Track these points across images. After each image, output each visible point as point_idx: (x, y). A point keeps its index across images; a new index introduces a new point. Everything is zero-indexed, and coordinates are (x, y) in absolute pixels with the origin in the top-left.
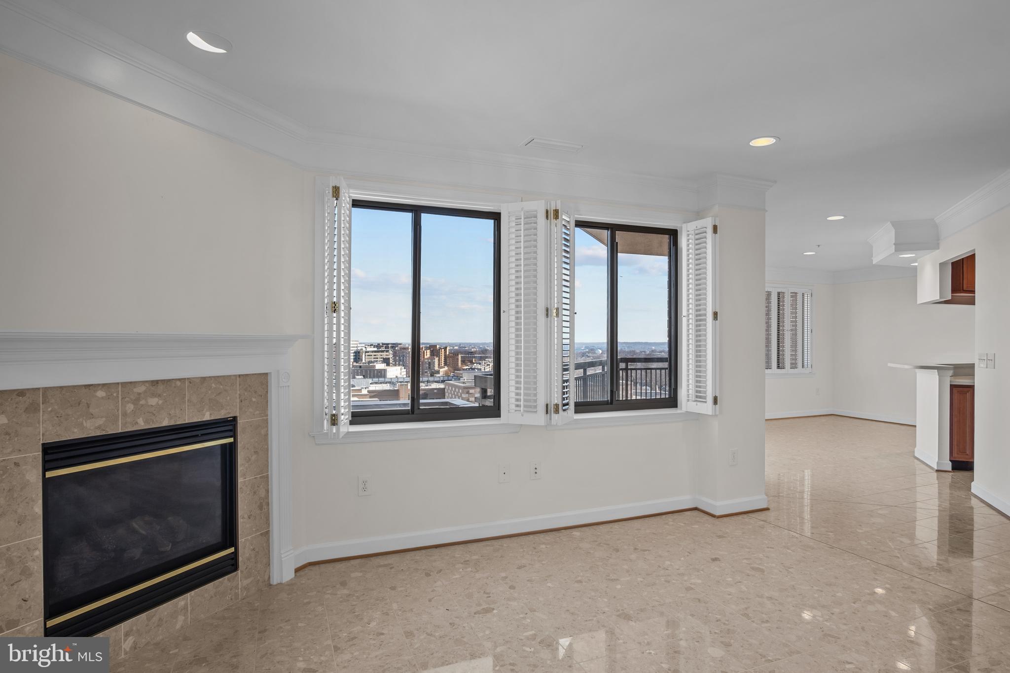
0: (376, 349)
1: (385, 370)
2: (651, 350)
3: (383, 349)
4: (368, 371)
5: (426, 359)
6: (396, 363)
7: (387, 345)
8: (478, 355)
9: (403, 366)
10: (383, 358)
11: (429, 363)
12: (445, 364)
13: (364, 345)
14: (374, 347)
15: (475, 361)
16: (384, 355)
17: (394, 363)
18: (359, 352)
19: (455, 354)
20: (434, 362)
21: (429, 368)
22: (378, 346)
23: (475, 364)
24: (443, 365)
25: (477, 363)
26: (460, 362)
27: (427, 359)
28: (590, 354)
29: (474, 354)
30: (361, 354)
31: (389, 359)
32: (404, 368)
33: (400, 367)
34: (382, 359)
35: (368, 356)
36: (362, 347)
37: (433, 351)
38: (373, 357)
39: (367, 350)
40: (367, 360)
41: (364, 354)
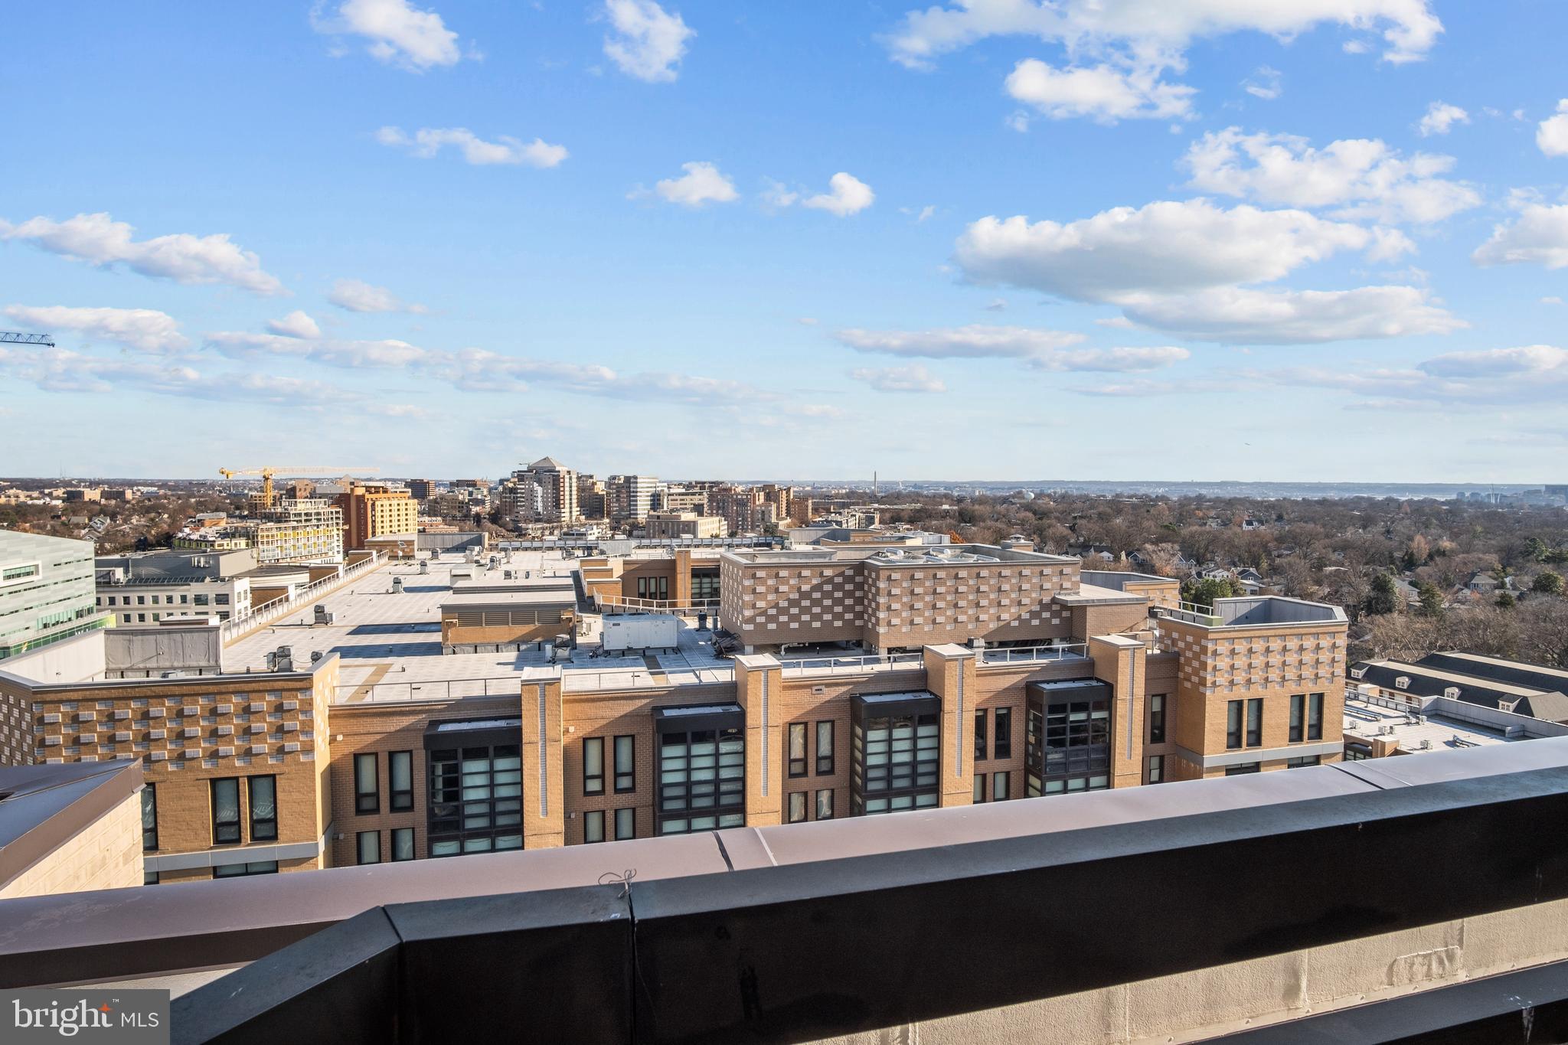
0: (684, 491)
1: (695, 523)
2: (1114, 494)
3: (697, 490)
4: (670, 524)
5: (758, 506)
6: (712, 512)
7: (702, 485)
8: (839, 500)
9: (724, 516)
10: (694, 505)
11: (763, 512)
12: (788, 514)
13: (666, 484)
14: (684, 487)
15: (834, 509)
16: (696, 499)
17: (710, 512)
18: (659, 495)
19: (803, 499)
20: (770, 511)
21: (763, 519)
22: (689, 486)
23: (833, 515)
24: (784, 515)
25: (836, 513)
26: (810, 511)
27: (760, 506)
28: (1016, 500)
29: (832, 499)
30: (661, 498)
31: (703, 505)
32: (725, 520)
33: (718, 518)
34: (692, 506)
35: (672, 500)
36: (662, 487)
37: (769, 493)
38: (679, 502)
39: (672, 491)
40: (670, 507)
41: (666, 497)
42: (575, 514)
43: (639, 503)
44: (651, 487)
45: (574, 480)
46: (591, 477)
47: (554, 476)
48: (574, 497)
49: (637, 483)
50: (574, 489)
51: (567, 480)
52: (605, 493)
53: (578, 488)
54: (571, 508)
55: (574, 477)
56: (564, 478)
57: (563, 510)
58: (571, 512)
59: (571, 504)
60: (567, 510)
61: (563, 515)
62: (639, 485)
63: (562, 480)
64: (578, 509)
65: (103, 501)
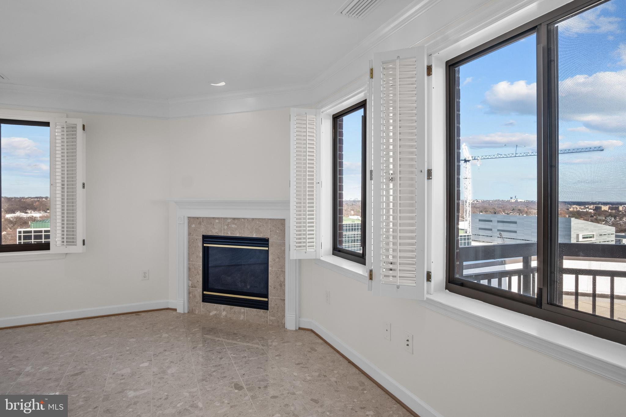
65: (610, 211)
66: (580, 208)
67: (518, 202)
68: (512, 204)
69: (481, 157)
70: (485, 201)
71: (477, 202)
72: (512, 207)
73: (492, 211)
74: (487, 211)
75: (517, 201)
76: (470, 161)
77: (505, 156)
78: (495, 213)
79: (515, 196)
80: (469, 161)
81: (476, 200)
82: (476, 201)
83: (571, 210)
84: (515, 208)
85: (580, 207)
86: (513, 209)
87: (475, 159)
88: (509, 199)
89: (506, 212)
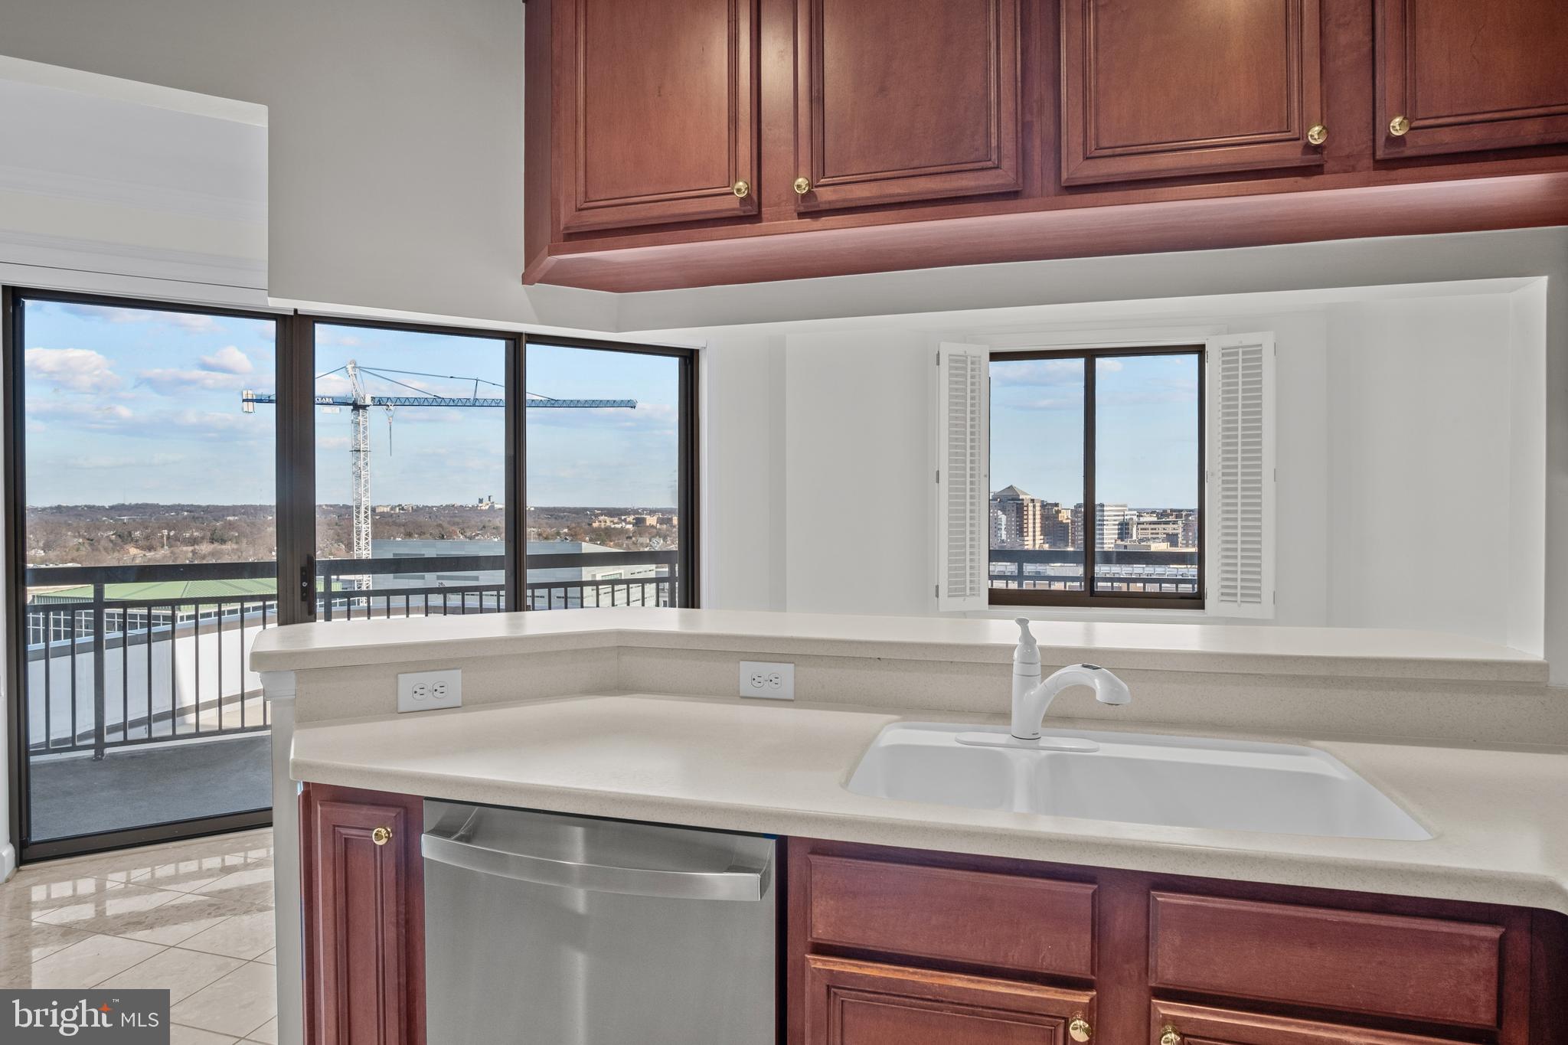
0: (1155, 519)
3: (1171, 518)
6: (1187, 542)
7: (1176, 513)
10: (1168, 534)
14: (1157, 516)
16: (1170, 529)
17: (1184, 542)
18: (1127, 524)
22: (1164, 514)
30: (1130, 527)
31: (1177, 534)
34: (1165, 536)
35: (1142, 529)
36: (1131, 515)
38: (1150, 531)
39: (1142, 519)
40: (1140, 536)
41: (1135, 526)
42: (1038, 542)
43: (1105, 531)
44: (1118, 516)
45: (1038, 508)
46: (1057, 505)
47: (1017, 504)
48: (1038, 525)
49: (1103, 511)
50: (1038, 517)
51: (1031, 508)
52: (1069, 521)
53: (1042, 515)
54: (1034, 536)
55: (1038, 505)
56: (1027, 506)
57: (1026, 538)
58: (1034, 540)
59: (1034, 532)
60: (1030, 538)
61: (1026, 543)
62: (1105, 513)
63: (1025, 508)
64: (1042, 537)
65: (658, 526)
66: (611, 522)
67: (495, 511)
68: (482, 516)
69: (394, 400)
70: (422, 509)
71: (401, 512)
72: (481, 521)
73: (436, 532)
74: (424, 533)
75: (492, 507)
76: (367, 408)
77: (452, 403)
78: (442, 537)
79: (489, 497)
80: (364, 407)
81: (400, 505)
82: (399, 509)
83: (596, 525)
84: (487, 524)
85: (612, 519)
86: (484, 527)
87: (380, 404)
88: (476, 502)
89: (468, 534)
